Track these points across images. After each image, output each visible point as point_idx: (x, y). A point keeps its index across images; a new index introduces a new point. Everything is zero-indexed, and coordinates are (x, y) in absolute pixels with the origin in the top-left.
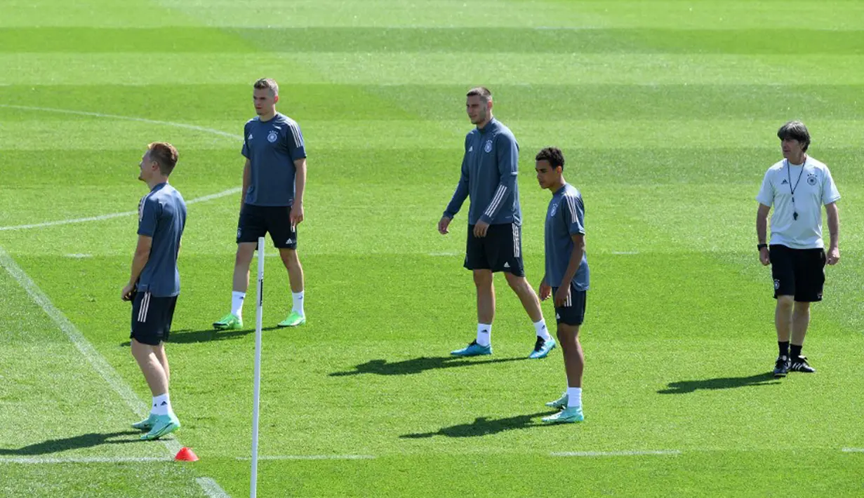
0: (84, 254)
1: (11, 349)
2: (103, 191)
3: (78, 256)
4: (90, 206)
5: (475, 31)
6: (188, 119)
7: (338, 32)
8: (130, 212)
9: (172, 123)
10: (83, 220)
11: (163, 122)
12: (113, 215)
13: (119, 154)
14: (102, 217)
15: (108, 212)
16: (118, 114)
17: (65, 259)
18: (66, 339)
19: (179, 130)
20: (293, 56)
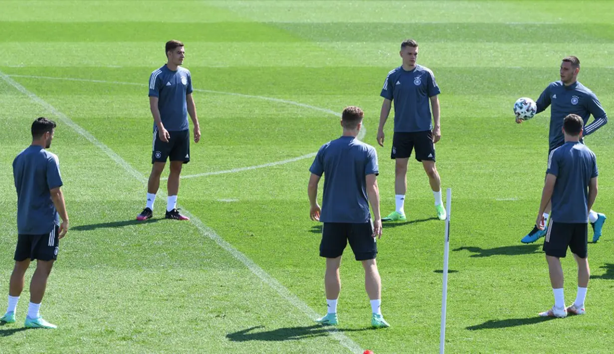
0: (232, 199)
1: (202, 273)
2: (228, 150)
3: (227, 201)
4: (223, 161)
5: (462, 26)
6: (271, 94)
7: (357, 26)
8: (256, 167)
9: (260, 97)
10: (222, 172)
11: (253, 96)
12: (243, 169)
13: (230, 121)
14: (236, 170)
15: (239, 166)
16: (215, 90)
17: (218, 203)
18: (242, 266)
19: (268, 102)
20: (330, 45)
